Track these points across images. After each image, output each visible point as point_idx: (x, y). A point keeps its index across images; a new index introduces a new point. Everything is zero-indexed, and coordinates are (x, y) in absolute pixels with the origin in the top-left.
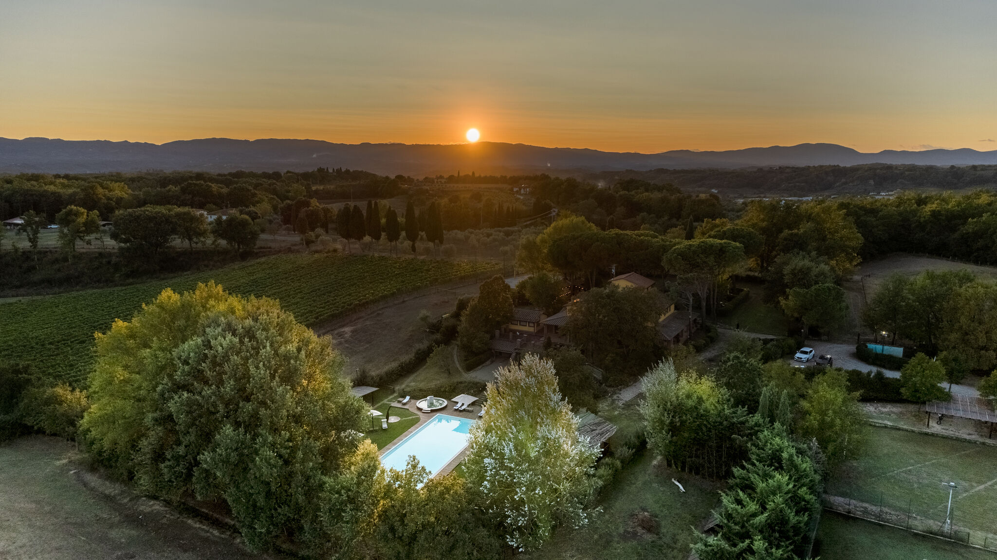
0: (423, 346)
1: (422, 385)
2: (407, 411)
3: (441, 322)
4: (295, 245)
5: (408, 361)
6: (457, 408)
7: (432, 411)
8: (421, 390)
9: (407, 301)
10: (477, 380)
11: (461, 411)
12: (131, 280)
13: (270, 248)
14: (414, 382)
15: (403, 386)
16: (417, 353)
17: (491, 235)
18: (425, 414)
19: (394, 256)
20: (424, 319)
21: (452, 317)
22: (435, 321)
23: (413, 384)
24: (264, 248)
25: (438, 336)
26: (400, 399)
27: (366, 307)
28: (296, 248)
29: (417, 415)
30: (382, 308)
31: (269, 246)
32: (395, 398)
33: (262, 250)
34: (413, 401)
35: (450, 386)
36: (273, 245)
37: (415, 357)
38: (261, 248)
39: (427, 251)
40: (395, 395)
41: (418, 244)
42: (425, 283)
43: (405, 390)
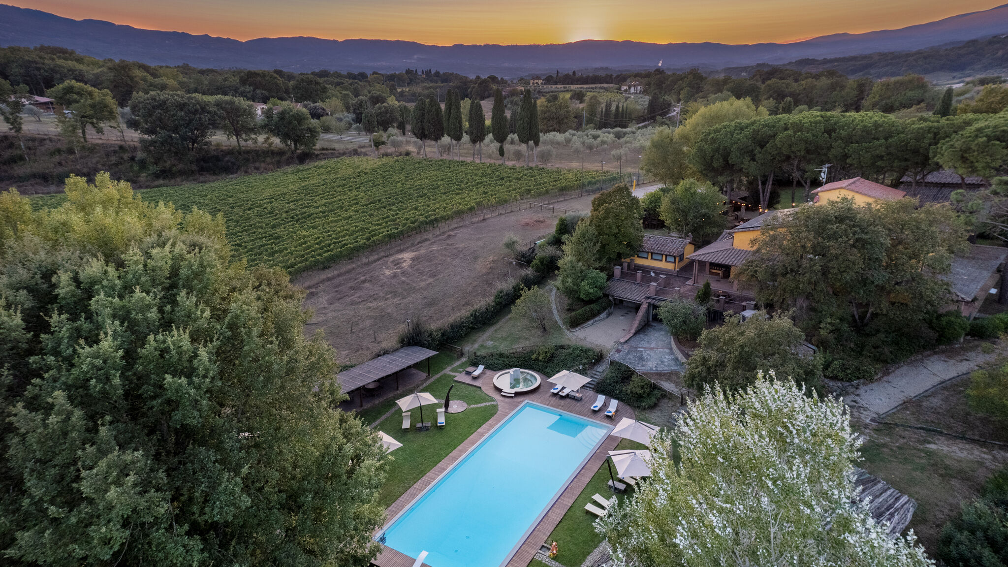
0: (506, 285)
1: (503, 347)
2: (478, 392)
3: (534, 250)
4: (363, 147)
5: (484, 309)
6: (556, 391)
7: (517, 394)
8: (501, 355)
9: (489, 218)
10: (586, 344)
11: (562, 397)
12: (161, 182)
13: (334, 149)
14: (492, 340)
15: (476, 346)
16: (498, 296)
17: (599, 136)
18: (507, 400)
19: (478, 161)
20: (510, 245)
21: (549, 244)
22: (525, 249)
23: (490, 343)
24: (327, 149)
25: (529, 272)
26: (470, 369)
27: (435, 225)
28: (363, 150)
29: (492, 400)
30: (456, 228)
31: (333, 147)
32: (463, 365)
33: (324, 152)
34: (489, 372)
35: (546, 353)
36: (336, 146)
37: (495, 301)
38: (323, 149)
39: (518, 155)
40: (464, 360)
41: (507, 147)
42: (513, 196)
43: (479, 354)
